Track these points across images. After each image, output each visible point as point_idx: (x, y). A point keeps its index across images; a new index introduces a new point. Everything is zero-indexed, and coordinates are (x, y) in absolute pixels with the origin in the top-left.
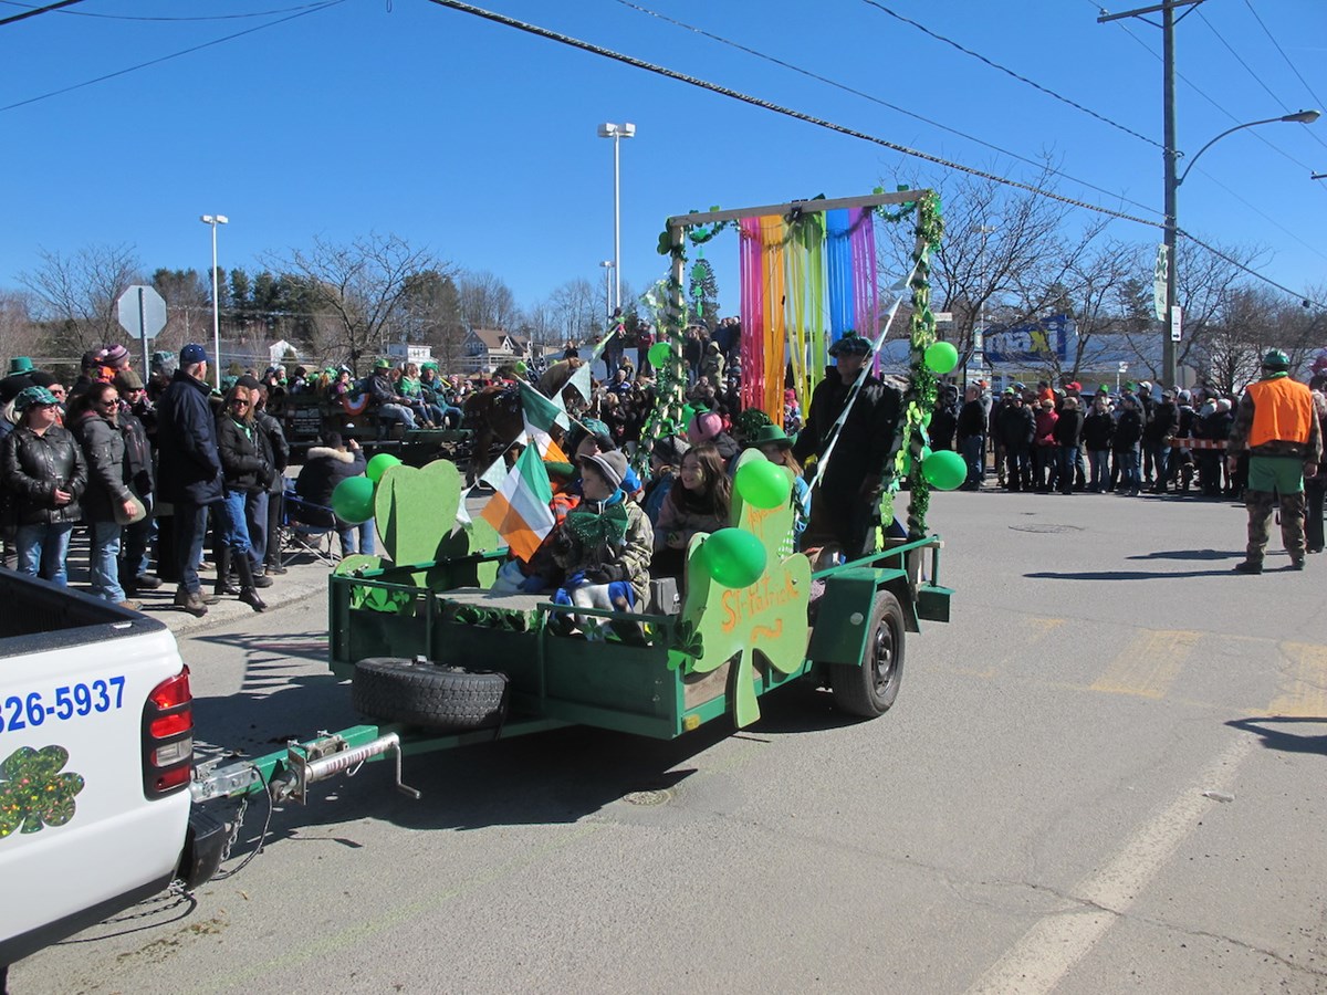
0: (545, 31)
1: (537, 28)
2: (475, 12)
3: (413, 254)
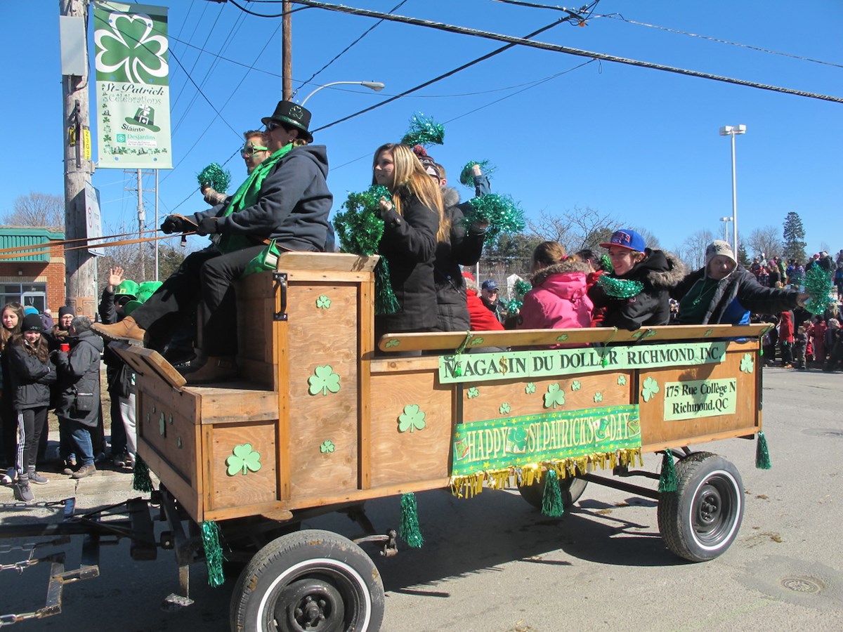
3: (601, 219)
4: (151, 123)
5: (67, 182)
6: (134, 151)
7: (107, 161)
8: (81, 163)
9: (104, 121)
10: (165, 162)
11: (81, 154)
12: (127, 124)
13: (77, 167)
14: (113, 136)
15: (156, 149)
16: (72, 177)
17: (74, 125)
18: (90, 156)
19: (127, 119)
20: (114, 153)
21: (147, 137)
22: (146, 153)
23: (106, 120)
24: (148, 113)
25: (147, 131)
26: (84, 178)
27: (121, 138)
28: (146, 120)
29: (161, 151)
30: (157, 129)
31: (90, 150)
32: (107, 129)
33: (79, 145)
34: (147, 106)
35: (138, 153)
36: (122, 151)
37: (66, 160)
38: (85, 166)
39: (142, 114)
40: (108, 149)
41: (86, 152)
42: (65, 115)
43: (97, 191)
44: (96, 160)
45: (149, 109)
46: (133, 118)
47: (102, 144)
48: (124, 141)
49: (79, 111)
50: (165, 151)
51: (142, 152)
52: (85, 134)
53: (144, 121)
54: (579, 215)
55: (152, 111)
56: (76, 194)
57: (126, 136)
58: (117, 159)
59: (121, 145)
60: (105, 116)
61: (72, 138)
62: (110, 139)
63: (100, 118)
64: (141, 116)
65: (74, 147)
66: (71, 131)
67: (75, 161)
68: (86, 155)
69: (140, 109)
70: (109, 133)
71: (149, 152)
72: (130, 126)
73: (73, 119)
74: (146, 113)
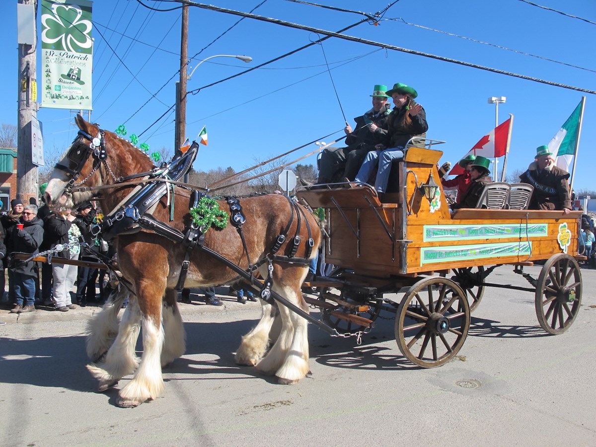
4: (78, 79)
5: (20, 116)
6: (66, 97)
7: (47, 103)
8: (30, 103)
10: (87, 105)
11: (30, 97)
12: (62, 79)
13: (27, 106)
14: (53, 86)
15: (82, 97)
16: (23, 113)
17: (25, 78)
18: (36, 99)
19: (62, 75)
20: (53, 98)
21: (76, 88)
22: (75, 99)
23: (48, 76)
24: (77, 72)
25: (76, 84)
26: (31, 113)
27: (58, 88)
28: (75, 76)
29: (85, 98)
30: (82, 83)
31: (36, 95)
33: (29, 91)
34: (76, 68)
35: (69, 98)
36: (58, 97)
37: (19, 101)
38: (33, 106)
39: (73, 72)
40: (49, 95)
41: (33, 96)
42: (19, 70)
43: (40, 123)
44: (40, 102)
45: (77, 70)
46: (66, 74)
47: (44, 91)
48: (60, 90)
49: (29, 69)
50: (87, 98)
51: (72, 98)
52: (33, 84)
53: (74, 77)
55: (80, 71)
56: (25, 124)
57: (62, 87)
58: (54, 102)
59: (57, 93)
60: (47, 73)
61: (24, 86)
62: (50, 88)
63: (44, 74)
64: (72, 74)
65: (25, 93)
66: (23, 82)
67: (25, 102)
68: (33, 99)
69: (71, 69)
70: (49, 84)
71: (77, 98)
72: (64, 80)
73: (25, 74)
74: (75, 72)
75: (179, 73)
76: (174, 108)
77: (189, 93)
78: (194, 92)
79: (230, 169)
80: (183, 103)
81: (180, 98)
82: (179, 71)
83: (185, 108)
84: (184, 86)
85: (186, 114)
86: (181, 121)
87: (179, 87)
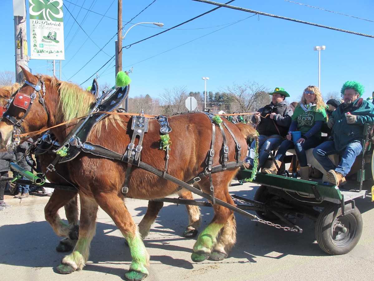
0: (303, 21)
1: (300, 21)
2: (283, 18)
3: (260, 87)
4: (55, 39)
5: (17, 65)
6: (47, 52)
7: (35, 56)
8: (23, 56)
9: (34, 38)
10: (61, 57)
11: (23, 52)
12: (44, 39)
13: (21, 58)
14: (38, 44)
15: (57, 51)
16: (19, 63)
17: (20, 39)
18: (27, 53)
19: (44, 37)
20: (38, 52)
21: (53, 45)
22: (53, 53)
23: (34, 37)
24: (54, 34)
25: (53, 43)
26: (24, 63)
27: (41, 46)
28: (53, 37)
29: (59, 52)
30: (58, 42)
31: (27, 51)
32: (35, 41)
33: (22, 48)
34: (53, 31)
35: (49, 52)
36: (42, 51)
37: (16, 55)
38: (25, 58)
39: (51, 35)
40: (35, 51)
41: (25, 52)
42: (15, 35)
43: (30, 69)
44: (30, 55)
45: (54, 33)
46: (47, 36)
47: (32, 48)
48: (43, 47)
49: (22, 33)
50: (61, 52)
51: (51, 52)
52: (25, 43)
53: (52, 38)
54: (250, 85)
55: (56, 33)
56: (20, 71)
57: (44, 45)
58: (39, 55)
59: (41, 49)
60: (34, 35)
61: (19, 45)
62: (36, 46)
63: (32, 36)
65: (20, 49)
66: (18, 42)
67: (20, 56)
68: (25, 53)
69: (50, 33)
70: (36, 43)
71: (54, 52)
72: (45, 40)
73: (19, 36)
74: (53, 34)
75: (117, 35)
76: (115, 57)
77: (124, 47)
78: (127, 47)
79: (148, 96)
80: (120, 54)
81: (118, 52)
82: (117, 33)
83: (121, 57)
84: (120, 43)
85: (122, 62)
86: (119, 66)
87: (117, 44)
